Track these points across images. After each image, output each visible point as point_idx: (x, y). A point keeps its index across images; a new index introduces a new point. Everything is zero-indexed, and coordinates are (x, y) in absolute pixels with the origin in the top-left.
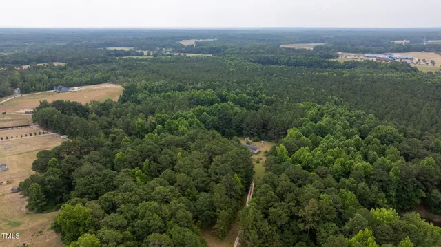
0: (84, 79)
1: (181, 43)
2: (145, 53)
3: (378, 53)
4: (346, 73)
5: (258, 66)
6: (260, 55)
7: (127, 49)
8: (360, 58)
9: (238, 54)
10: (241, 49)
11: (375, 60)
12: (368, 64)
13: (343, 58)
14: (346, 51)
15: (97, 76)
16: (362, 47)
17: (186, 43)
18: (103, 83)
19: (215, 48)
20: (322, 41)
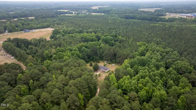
0: (39, 26)
1: (92, 8)
2: (74, 12)
3: (188, 13)
4: (168, 24)
5: (124, 20)
6: (126, 14)
7: (66, 11)
8: (177, 16)
9: (116, 13)
10: (118, 11)
11: (185, 17)
12: (181, 19)
13: (169, 16)
14: (171, 12)
15: (45, 24)
16: (180, 10)
17: (94, 8)
18: (47, 28)
19: (106, 11)
20: (160, 7)
